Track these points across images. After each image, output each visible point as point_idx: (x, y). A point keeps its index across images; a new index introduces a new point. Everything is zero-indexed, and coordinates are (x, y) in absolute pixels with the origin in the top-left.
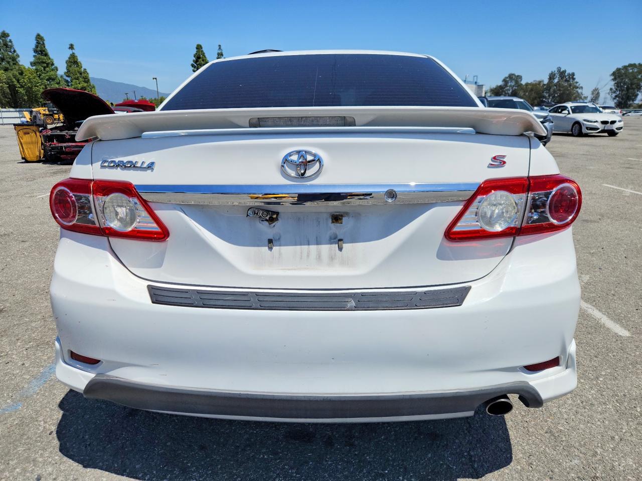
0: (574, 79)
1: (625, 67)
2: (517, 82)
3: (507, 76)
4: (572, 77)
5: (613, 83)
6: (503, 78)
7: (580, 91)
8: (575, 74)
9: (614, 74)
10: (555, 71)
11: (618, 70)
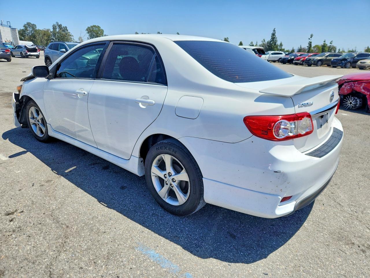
0: (67, 30)
1: (92, 27)
2: (33, 28)
3: (26, 23)
4: (66, 29)
5: (88, 35)
6: (23, 25)
7: (72, 37)
8: (67, 27)
9: (87, 30)
10: (55, 24)
11: (89, 28)
